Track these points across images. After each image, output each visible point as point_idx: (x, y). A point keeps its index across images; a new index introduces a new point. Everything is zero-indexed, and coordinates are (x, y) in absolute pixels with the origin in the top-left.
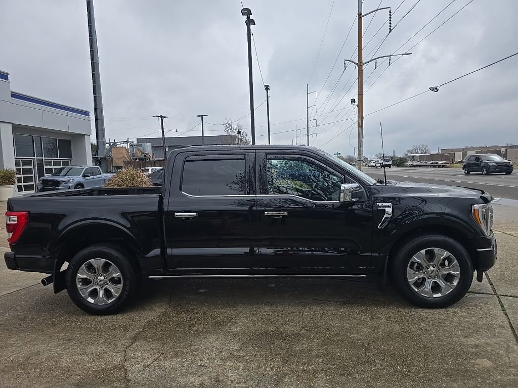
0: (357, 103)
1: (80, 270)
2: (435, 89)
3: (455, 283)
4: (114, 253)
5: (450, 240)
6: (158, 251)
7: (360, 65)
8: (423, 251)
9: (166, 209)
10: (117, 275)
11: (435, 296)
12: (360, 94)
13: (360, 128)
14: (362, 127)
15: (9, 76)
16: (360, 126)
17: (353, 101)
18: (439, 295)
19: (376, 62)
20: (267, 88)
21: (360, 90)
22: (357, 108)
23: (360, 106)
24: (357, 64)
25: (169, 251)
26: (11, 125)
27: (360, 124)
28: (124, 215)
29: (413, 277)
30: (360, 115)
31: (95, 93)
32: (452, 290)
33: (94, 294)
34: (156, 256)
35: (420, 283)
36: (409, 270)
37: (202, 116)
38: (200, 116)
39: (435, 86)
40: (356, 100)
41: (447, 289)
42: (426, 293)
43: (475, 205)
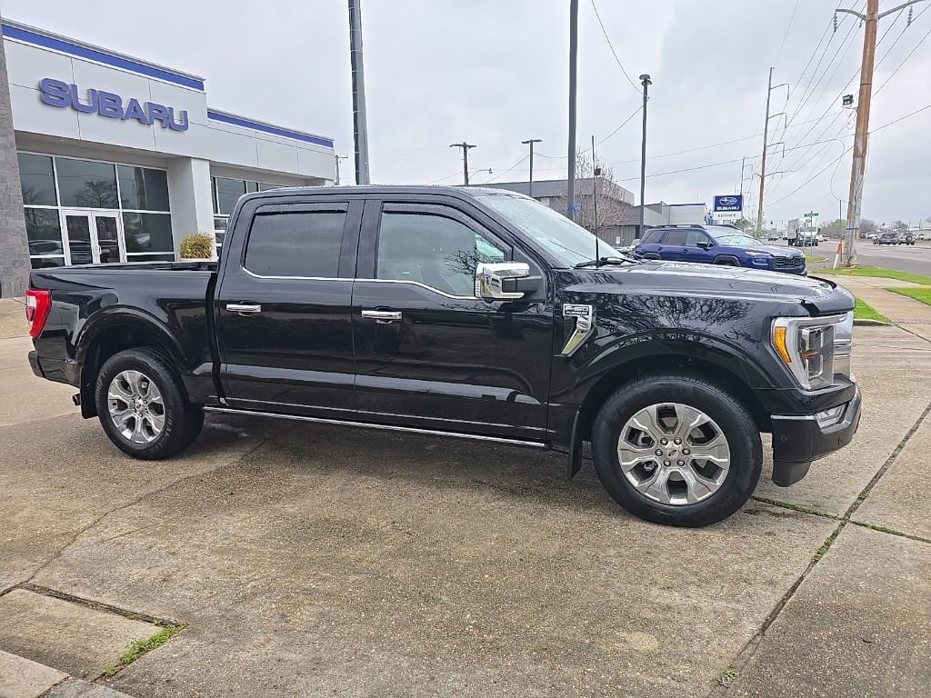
1: (111, 388)
3: (719, 482)
4: (153, 365)
5: (712, 391)
6: (207, 367)
7: (871, 21)
8: (653, 408)
9: (216, 297)
10: (157, 399)
11: (674, 501)
12: (866, 85)
13: (859, 160)
14: (863, 157)
15: (204, 83)
16: (859, 154)
17: (849, 100)
18: (683, 501)
19: (911, 11)
20: (646, 80)
21: (866, 76)
22: (854, 115)
23: (863, 110)
24: (863, 18)
25: (223, 366)
26: (208, 163)
27: (861, 149)
28: (162, 303)
29: (629, 458)
30: (861, 129)
31: (355, 108)
32: (710, 494)
33: (131, 424)
34: (205, 374)
35: (644, 471)
36: (622, 442)
37: (532, 142)
38: (527, 142)
40: (856, 98)
41: (700, 491)
42: (656, 493)
43: (779, 320)
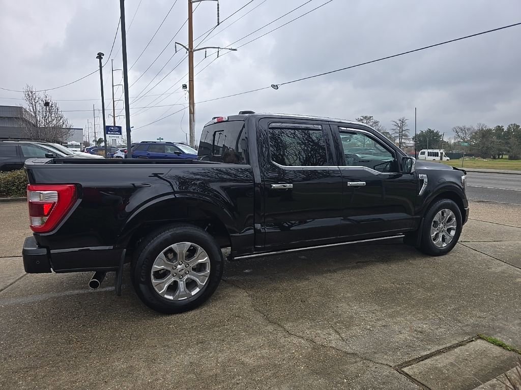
0: (188, 89)
1: (157, 260)
2: (275, 87)
3: (453, 235)
7: (191, 51)
10: (205, 260)
12: (192, 80)
13: (192, 115)
14: (194, 114)
16: (192, 113)
17: (185, 86)
21: (191, 77)
22: (188, 94)
23: (191, 92)
24: (188, 50)
27: (193, 110)
30: (191, 101)
39: (275, 84)
40: (188, 86)
